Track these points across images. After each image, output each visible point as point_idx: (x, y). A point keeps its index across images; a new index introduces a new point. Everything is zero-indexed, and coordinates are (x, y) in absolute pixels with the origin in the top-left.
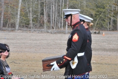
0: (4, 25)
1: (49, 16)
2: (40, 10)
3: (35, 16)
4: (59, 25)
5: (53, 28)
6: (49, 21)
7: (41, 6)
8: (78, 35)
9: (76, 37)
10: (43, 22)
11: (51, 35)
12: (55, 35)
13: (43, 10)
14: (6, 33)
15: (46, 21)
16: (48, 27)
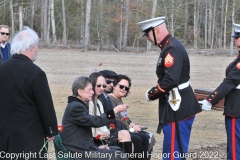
0: (129, 43)
1: (202, 27)
2: (187, 17)
3: (178, 27)
4: (220, 41)
5: (209, 46)
6: (202, 36)
7: (190, 10)
8: (172, 55)
9: (169, 59)
10: (193, 37)
11: (205, 58)
12: (211, 58)
13: (192, 17)
14: (132, 55)
15: (196, 35)
16: (201, 46)
